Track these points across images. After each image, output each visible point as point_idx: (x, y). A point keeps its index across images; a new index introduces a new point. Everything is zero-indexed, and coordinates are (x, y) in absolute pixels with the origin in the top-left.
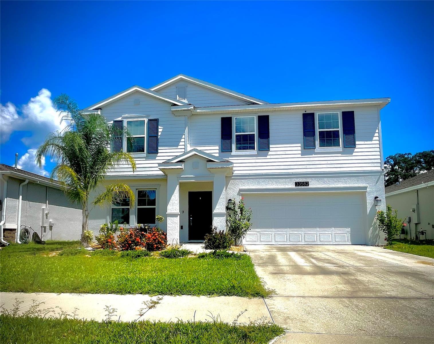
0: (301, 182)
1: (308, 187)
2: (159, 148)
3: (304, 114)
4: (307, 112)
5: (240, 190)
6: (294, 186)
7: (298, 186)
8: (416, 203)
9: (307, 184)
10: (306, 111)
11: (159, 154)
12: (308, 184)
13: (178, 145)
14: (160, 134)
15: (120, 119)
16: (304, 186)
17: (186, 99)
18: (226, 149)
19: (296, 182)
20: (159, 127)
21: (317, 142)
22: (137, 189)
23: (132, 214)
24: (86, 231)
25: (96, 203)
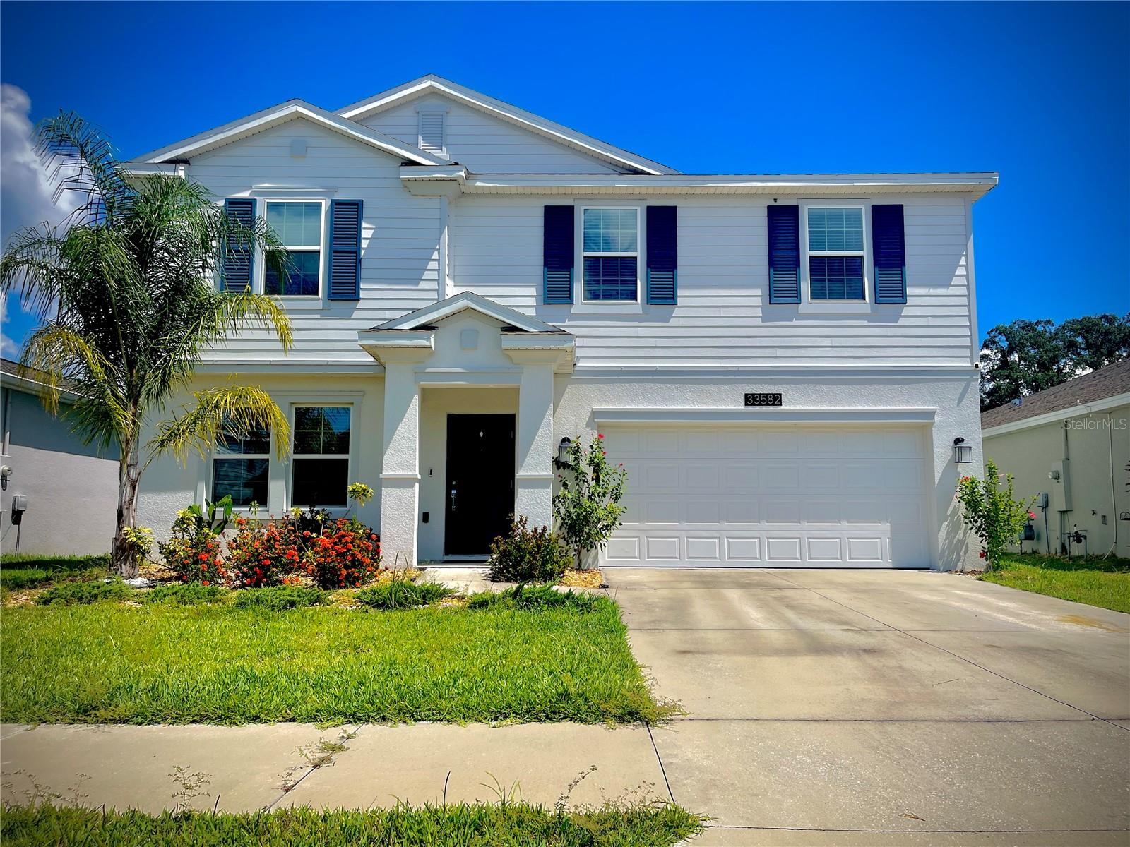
0: (760, 395)
1: (779, 408)
2: (362, 286)
3: (770, 209)
4: (779, 203)
5: (595, 414)
6: (740, 406)
7: (753, 404)
8: (1063, 457)
9: (776, 399)
10: (775, 200)
11: (360, 304)
12: (780, 401)
13: (419, 279)
14: (364, 244)
15: (245, 195)
16: (767, 404)
17: (444, 148)
18: (556, 294)
19: (746, 395)
20: (364, 225)
21: (806, 287)
22: (292, 403)
23: (277, 478)
24: (129, 529)
25: (163, 443)
